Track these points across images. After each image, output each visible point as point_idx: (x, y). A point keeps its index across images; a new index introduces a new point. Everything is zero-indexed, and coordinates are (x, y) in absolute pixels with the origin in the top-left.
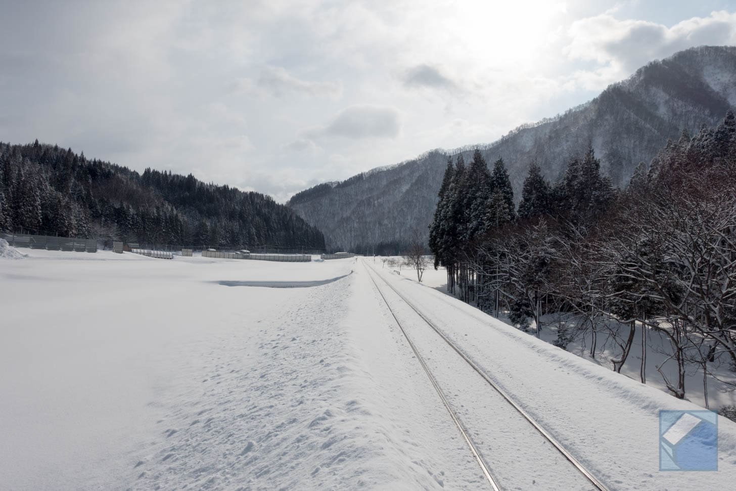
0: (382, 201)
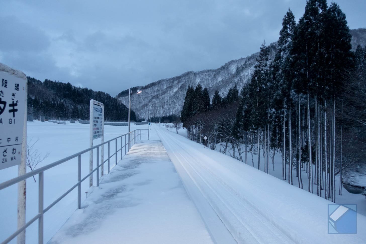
0: (164, 96)
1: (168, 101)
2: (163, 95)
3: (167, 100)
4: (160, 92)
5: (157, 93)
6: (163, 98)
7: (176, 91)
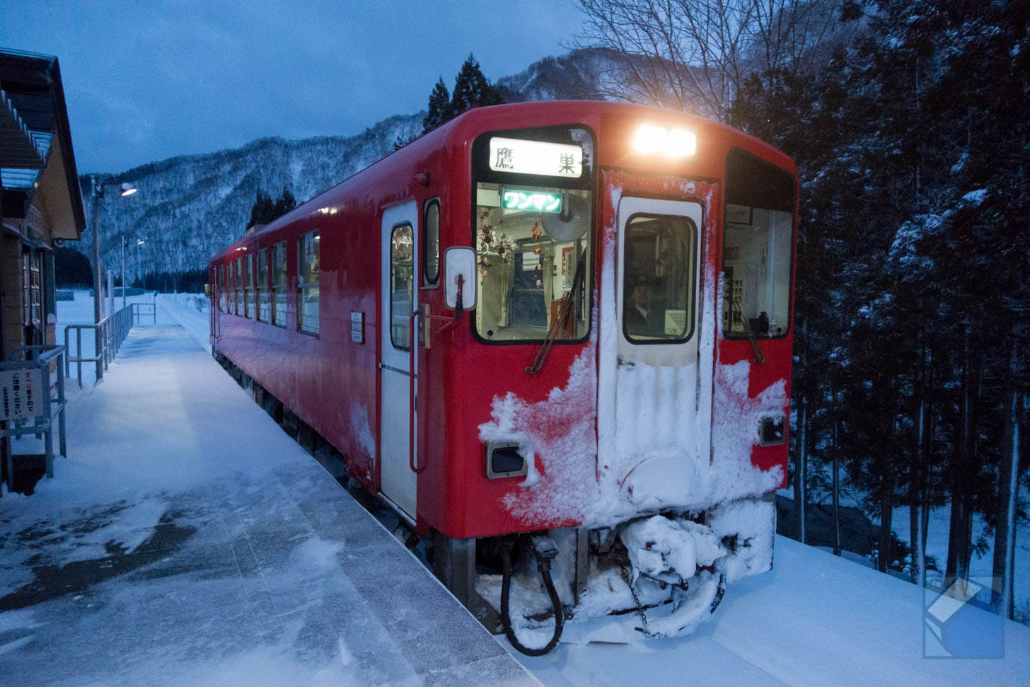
0: (187, 209)
1: (203, 226)
2: (184, 205)
3: (199, 221)
4: (174, 197)
5: (162, 198)
6: (184, 216)
7: (228, 195)
